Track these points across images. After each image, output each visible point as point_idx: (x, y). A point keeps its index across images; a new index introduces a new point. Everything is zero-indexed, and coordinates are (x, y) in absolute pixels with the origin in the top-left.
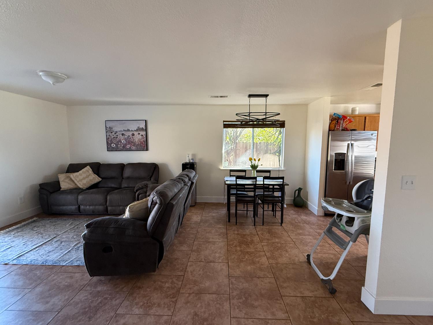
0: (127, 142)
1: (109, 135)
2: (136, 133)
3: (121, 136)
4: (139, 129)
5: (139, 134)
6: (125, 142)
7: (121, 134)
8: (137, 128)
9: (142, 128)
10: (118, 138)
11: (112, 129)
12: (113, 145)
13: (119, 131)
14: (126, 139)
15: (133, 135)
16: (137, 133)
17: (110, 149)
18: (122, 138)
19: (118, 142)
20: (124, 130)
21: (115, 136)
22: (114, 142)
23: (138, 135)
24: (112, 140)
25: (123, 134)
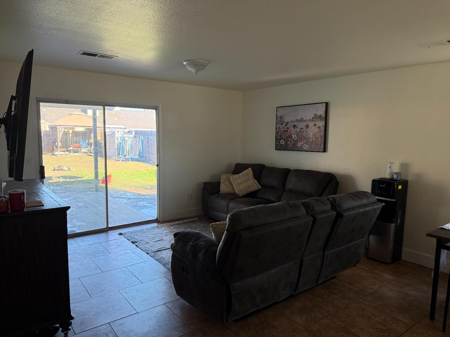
0: (299, 137)
1: (279, 128)
2: (311, 124)
3: (292, 128)
4: (316, 117)
5: (315, 125)
6: (296, 138)
7: (293, 126)
8: (313, 117)
9: (320, 115)
10: (289, 132)
11: (283, 118)
12: (282, 142)
13: (291, 122)
14: (297, 134)
15: (307, 126)
16: (313, 123)
17: (279, 147)
18: (293, 132)
19: (287, 138)
20: (297, 120)
21: (285, 129)
22: (284, 138)
23: (313, 127)
24: (282, 135)
25: (295, 125)
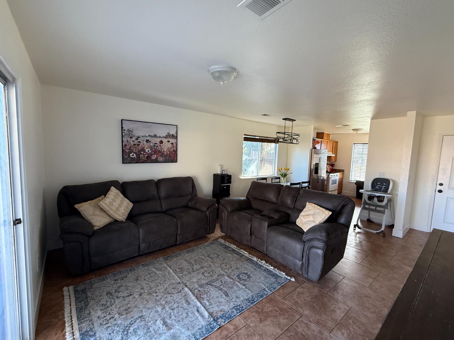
0: (153, 151)
1: (127, 141)
2: (165, 140)
3: (145, 143)
4: (169, 136)
5: (169, 141)
6: (150, 151)
7: (146, 140)
8: (166, 135)
9: (173, 134)
10: (140, 146)
11: (132, 132)
12: (133, 155)
13: (143, 136)
14: (151, 148)
15: (161, 142)
16: (167, 140)
17: (125, 160)
18: (146, 146)
19: (139, 151)
20: (150, 136)
21: (136, 142)
22: (135, 151)
23: (167, 143)
24: (132, 148)
25: (148, 140)
